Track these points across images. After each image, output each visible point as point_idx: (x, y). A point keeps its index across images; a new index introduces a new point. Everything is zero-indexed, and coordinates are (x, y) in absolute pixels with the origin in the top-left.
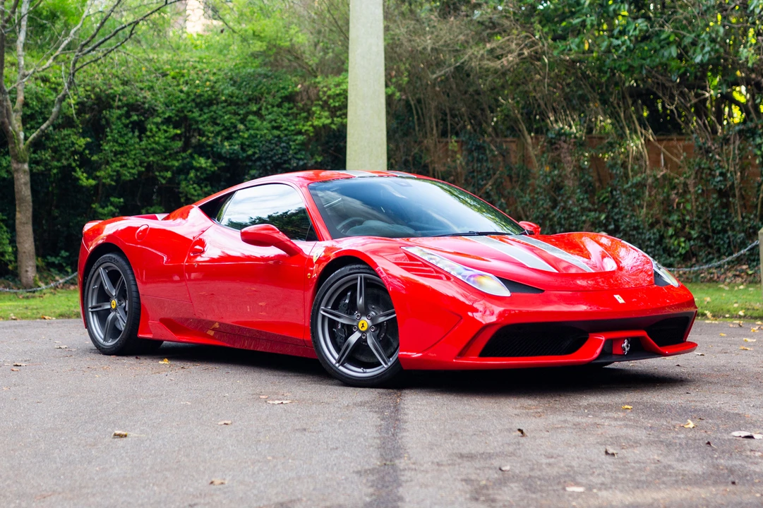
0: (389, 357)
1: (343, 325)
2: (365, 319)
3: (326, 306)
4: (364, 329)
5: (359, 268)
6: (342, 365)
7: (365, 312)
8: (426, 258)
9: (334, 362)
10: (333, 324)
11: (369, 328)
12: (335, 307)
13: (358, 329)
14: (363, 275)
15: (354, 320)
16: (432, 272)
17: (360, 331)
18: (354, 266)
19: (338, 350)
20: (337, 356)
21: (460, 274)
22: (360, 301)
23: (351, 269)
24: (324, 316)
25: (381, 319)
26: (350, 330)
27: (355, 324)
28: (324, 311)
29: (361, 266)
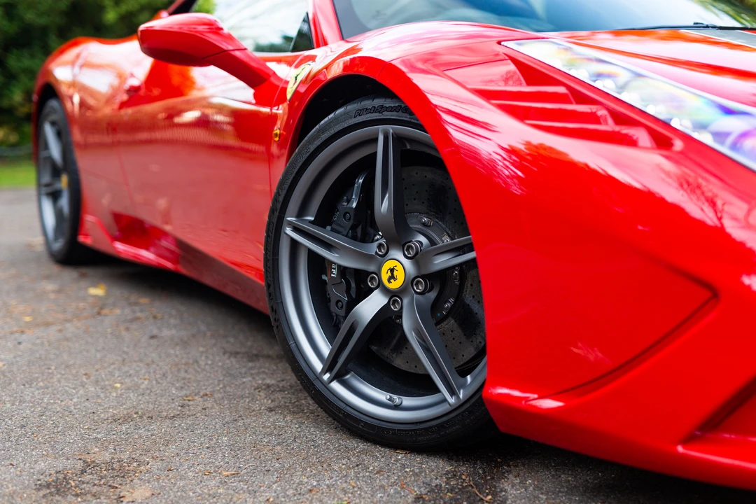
0: (463, 371)
1: (343, 271)
2: (400, 256)
3: (301, 213)
4: (394, 285)
5: (381, 109)
6: (339, 377)
7: (399, 238)
8: (582, 73)
9: (318, 366)
10: (318, 265)
11: (410, 282)
12: (323, 219)
13: (380, 285)
14: (391, 129)
15: (369, 258)
16: (567, 101)
17: (386, 291)
18: (368, 103)
19: (330, 336)
20: (326, 349)
21: (702, 127)
22: (384, 206)
23: (359, 113)
24: (294, 244)
25: (442, 261)
26: (361, 284)
27: (372, 268)
28: (296, 229)
29: (388, 103)
